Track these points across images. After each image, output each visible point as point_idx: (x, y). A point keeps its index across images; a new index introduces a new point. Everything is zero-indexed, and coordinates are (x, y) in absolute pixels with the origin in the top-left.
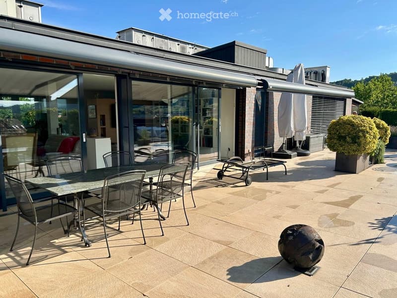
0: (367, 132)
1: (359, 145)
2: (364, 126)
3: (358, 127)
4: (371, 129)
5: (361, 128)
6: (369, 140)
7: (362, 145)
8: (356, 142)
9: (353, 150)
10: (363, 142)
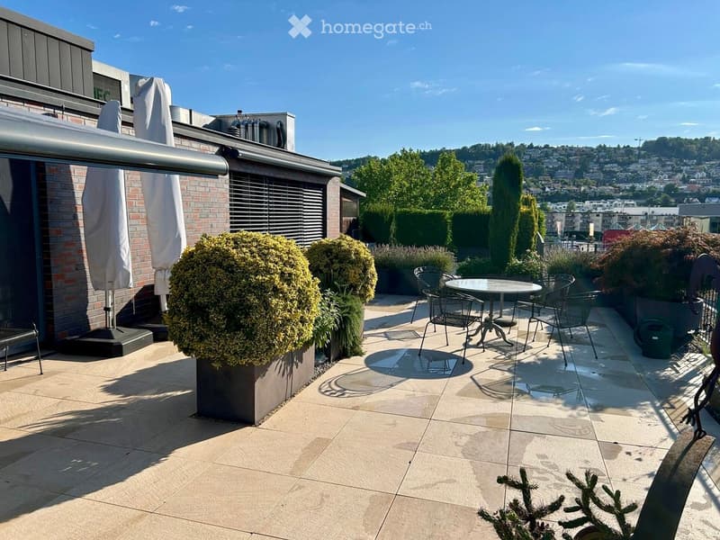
0: (276, 290)
1: (250, 335)
2: (267, 271)
3: (246, 274)
4: (288, 278)
5: (253, 279)
6: (281, 314)
7: (260, 335)
8: (239, 327)
9: (236, 353)
10: (263, 324)
